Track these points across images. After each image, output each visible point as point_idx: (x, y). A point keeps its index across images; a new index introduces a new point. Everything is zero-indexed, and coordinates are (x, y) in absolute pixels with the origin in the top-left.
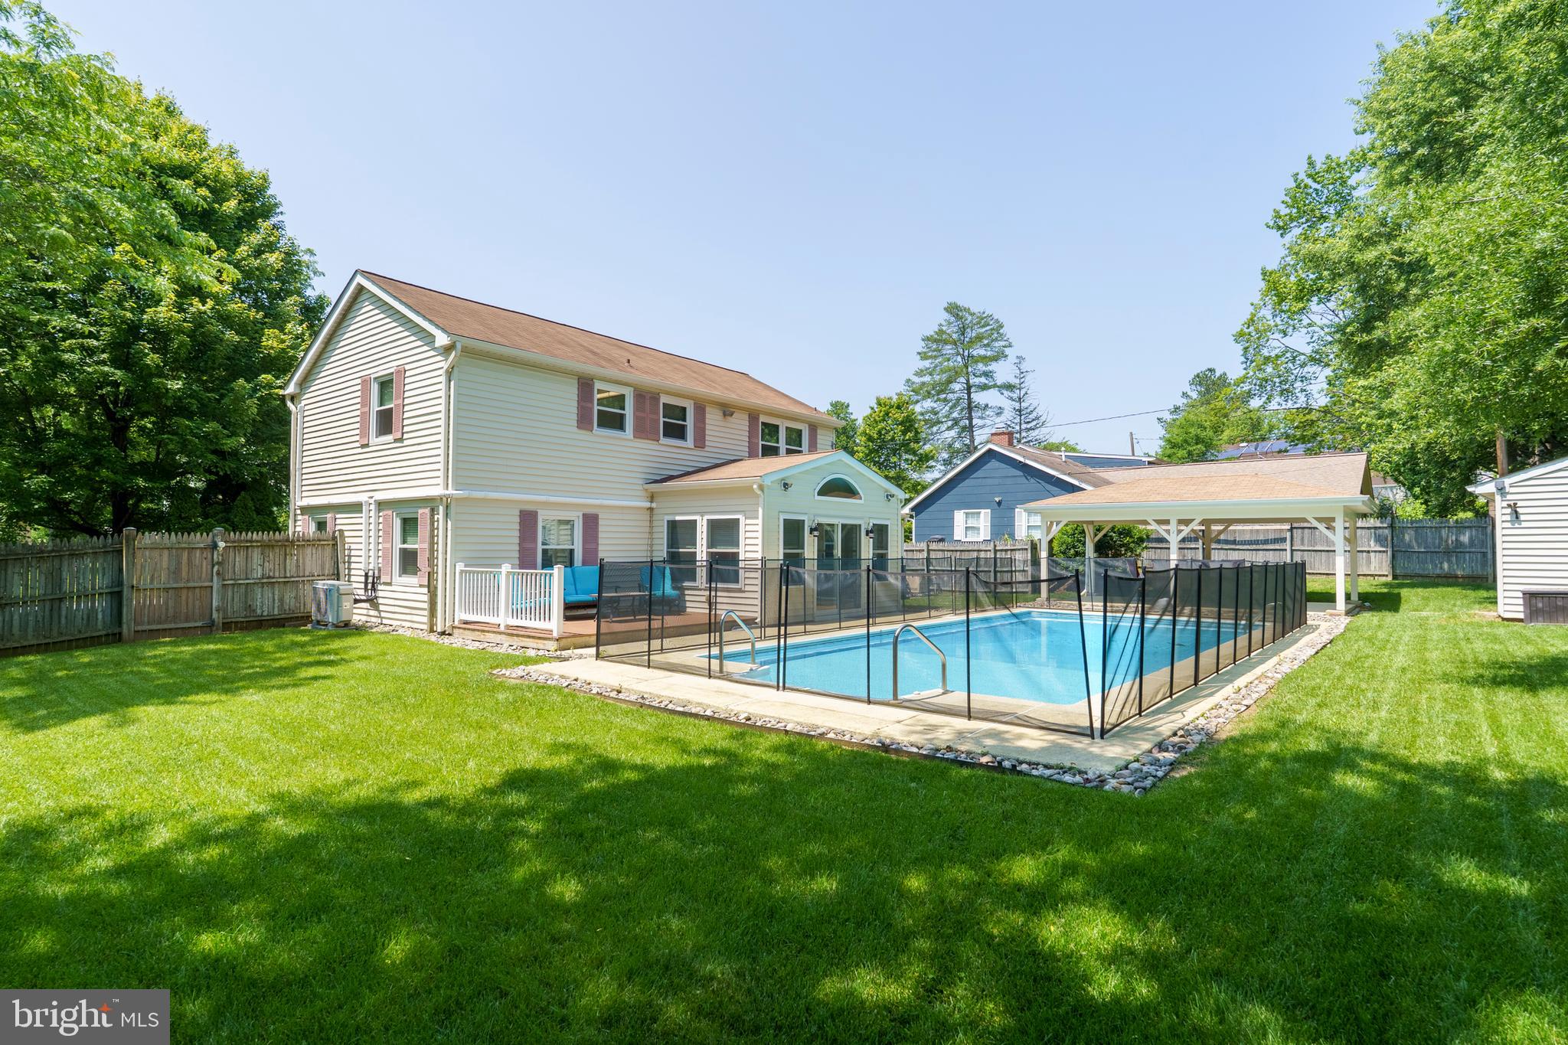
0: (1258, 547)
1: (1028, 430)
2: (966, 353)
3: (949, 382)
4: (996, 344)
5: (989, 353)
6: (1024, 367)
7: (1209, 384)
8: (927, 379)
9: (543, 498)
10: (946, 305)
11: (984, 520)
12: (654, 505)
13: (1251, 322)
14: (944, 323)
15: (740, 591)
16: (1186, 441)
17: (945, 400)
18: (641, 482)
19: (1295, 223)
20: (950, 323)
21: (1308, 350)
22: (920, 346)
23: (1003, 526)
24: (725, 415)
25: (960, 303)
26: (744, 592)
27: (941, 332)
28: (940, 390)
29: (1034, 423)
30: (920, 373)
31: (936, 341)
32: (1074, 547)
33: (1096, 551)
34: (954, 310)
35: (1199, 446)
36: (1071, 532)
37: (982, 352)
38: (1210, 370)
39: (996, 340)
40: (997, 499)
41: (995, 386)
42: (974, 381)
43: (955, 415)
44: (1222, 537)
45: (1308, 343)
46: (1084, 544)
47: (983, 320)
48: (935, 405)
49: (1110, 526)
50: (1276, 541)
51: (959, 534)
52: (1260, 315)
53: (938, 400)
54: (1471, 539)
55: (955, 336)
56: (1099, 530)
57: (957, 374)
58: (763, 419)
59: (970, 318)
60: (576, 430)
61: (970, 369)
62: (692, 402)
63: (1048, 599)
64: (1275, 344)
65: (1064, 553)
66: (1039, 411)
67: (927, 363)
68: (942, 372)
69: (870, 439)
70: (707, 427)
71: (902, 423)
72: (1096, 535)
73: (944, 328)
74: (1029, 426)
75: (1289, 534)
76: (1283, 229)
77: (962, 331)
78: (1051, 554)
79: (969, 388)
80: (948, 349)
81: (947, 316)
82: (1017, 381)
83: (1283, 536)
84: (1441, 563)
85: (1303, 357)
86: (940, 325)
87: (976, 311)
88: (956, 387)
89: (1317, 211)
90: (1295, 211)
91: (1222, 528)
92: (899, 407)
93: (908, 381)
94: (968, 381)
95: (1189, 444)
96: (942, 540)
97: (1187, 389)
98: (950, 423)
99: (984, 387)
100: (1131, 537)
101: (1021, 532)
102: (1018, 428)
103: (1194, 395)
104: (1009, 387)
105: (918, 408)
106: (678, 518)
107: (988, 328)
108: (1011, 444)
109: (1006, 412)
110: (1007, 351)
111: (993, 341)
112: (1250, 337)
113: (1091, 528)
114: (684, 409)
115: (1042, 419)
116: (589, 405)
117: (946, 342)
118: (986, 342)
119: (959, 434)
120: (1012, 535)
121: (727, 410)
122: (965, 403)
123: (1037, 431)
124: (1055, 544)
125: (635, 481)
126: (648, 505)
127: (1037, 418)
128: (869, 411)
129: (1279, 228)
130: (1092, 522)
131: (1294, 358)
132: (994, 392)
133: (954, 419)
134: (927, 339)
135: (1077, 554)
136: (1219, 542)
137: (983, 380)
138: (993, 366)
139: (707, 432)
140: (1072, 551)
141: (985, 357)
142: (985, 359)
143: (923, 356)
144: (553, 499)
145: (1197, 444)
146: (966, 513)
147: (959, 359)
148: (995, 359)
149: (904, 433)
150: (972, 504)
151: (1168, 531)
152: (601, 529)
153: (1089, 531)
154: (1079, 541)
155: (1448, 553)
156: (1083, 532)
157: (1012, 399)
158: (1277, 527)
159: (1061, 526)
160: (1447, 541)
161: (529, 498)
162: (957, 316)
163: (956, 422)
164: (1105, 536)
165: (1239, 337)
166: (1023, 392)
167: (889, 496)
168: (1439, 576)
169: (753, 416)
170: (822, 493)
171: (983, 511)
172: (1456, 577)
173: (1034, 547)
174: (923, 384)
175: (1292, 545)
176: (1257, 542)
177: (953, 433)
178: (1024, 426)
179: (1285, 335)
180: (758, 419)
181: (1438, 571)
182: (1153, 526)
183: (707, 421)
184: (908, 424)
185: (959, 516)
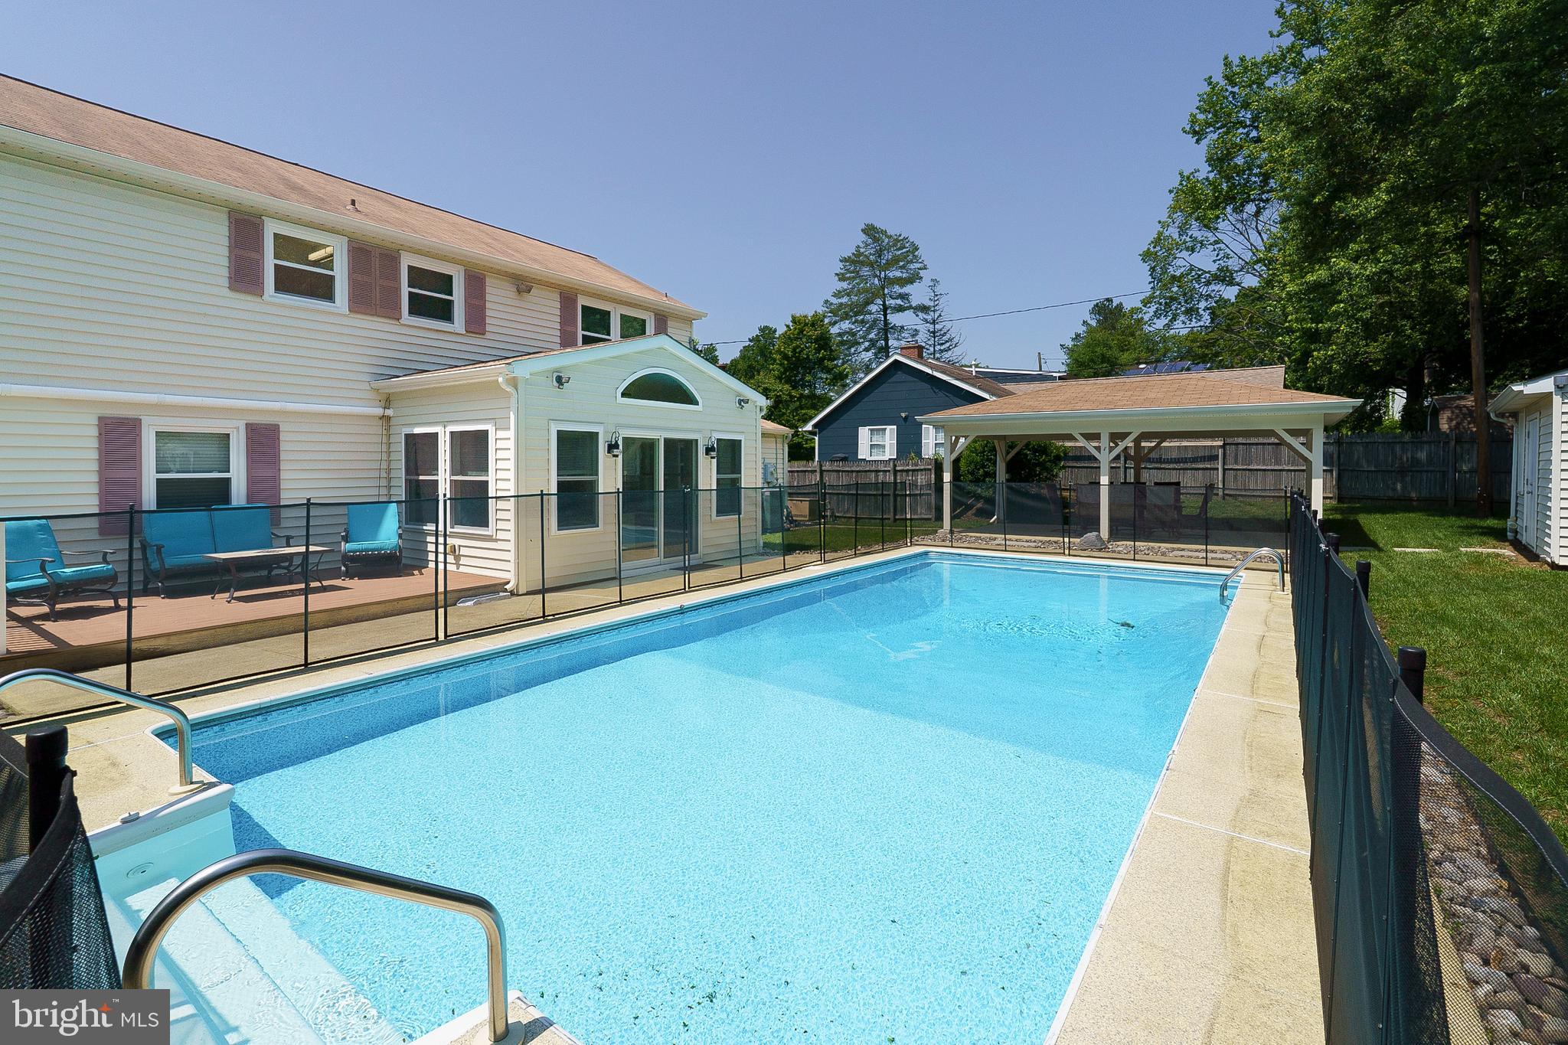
0: (1186, 466)
1: (942, 351)
2: (883, 275)
3: (868, 303)
4: (912, 267)
5: (904, 275)
6: (938, 290)
7: (1107, 313)
8: (845, 300)
9: (153, 398)
10: (863, 227)
11: (889, 436)
12: (389, 412)
13: (1158, 241)
14: (862, 245)
15: (489, 539)
16: (1092, 360)
17: (862, 321)
18: (367, 378)
19: (1211, 129)
20: (867, 245)
21: (1213, 268)
22: (838, 267)
23: (909, 443)
24: (519, 291)
25: (877, 225)
26: (496, 540)
27: (858, 254)
28: (855, 311)
29: (948, 345)
30: (838, 294)
31: (853, 262)
32: (983, 466)
33: (1008, 471)
34: (870, 231)
35: (1105, 365)
36: (980, 449)
37: (898, 274)
38: (1108, 300)
39: (911, 262)
40: (903, 415)
41: (910, 307)
42: (890, 302)
43: (872, 336)
44: (1153, 455)
45: (1214, 261)
46: (995, 463)
47: (898, 242)
48: (853, 327)
49: (1025, 442)
50: (1203, 459)
51: (863, 453)
52: (1167, 233)
53: (856, 321)
54: (1429, 455)
55: (872, 258)
56: (1012, 447)
57: (875, 296)
58: (582, 301)
59: (886, 240)
60: (226, 292)
61: (886, 291)
62: (462, 269)
63: (952, 532)
64: (1180, 262)
65: (972, 473)
66: (953, 333)
67: (845, 285)
68: (859, 292)
69: (785, 357)
70: (488, 305)
71: (816, 341)
72: (1008, 453)
73: (862, 250)
74: (942, 348)
75: (1221, 451)
76: (1198, 135)
77: (879, 253)
78: (956, 476)
79: (885, 308)
80: (865, 271)
81: (864, 237)
82: (932, 304)
83: (1214, 453)
84: (1394, 484)
85: (1208, 275)
86: (858, 247)
87: (893, 234)
88: (873, 308)
89: (1234, 115)
90: (1210, 116)
91: (1153, 444)
92: (813, 325)
93: (826, 302)
94: (884, 302)
95: (1095, 363)
96: (844, 459)
97: (1087, 317)
98: (867, 344)
99: (900, 309)
100: (1047, 455)
101: (929, 449)
102: (932, 349)
103: (1094, 323)
104: (924, 309)
105: (834, 330)
106: (417, 430)
107: (904, 250)
108: (920, 356)
109: (921, 333)
110: (922, 273)
111: (908, 262)
112: (1157, 256)
113: (1003, 443)
114: (449, 279)
115: (956, 340)
116: (254, 255)
117: (862, 263)
118: (901, 264)
119: (875, 354)
120: (919, 453)
121: (523, 284)
122: (881, 325)
123: (950, 353)
124: (962, 463)
125: (361, 377)
126: (379, 411)
127: (950, 340)
128: (785, 329)
129: (1195, 133)
130: (1004, 437)
131: (1199, 276)
132: (909, 313)
133: (871, 340)
134: (844, 260)
135: (987, 474)
136: (1150, 461)
137: (899, 302)
138: (907, 289)
139: (488, 313)
140: (981, 471)
141: (901, 279)
142: (903, 282)
143: (842, 278)
144: (170, 399)
145: (1102, 362)
146: (871, 430)
147: (876, 281)
148: (910, 281)
149: (818, 351)
150: (877, 420)
151: (1098, 449)
152: (283, 447)
153: (1001, 448)
154: (989, 460)
155: (1402, 472)
156: (993, 450)
157: (926, 321)
158: (1208, 443)
159: (970, 439)
160: (1401, 459)
161: (121, 398)
162: (876, 240)
163: (873, 343)
164: (1018, 454)
165: (1146, 256)
166: (937, 314)
167: (742, 402)
168: (1391, 499)
169: (567, 298)
170: (625, 394)
171: (889, 427)
172: (1411, 500)
173: (938, 467)
174: (841, 304)
175: (1224, 464)
176: (1184, 461)
177: (870, 354)
178: (938, 348)
179: (1193, 250)
180: (575, 301)
181: (1390, 493)
182: (1082, 443)
183: (488, 297)
184: (823, 341)
185: (864, 433)
